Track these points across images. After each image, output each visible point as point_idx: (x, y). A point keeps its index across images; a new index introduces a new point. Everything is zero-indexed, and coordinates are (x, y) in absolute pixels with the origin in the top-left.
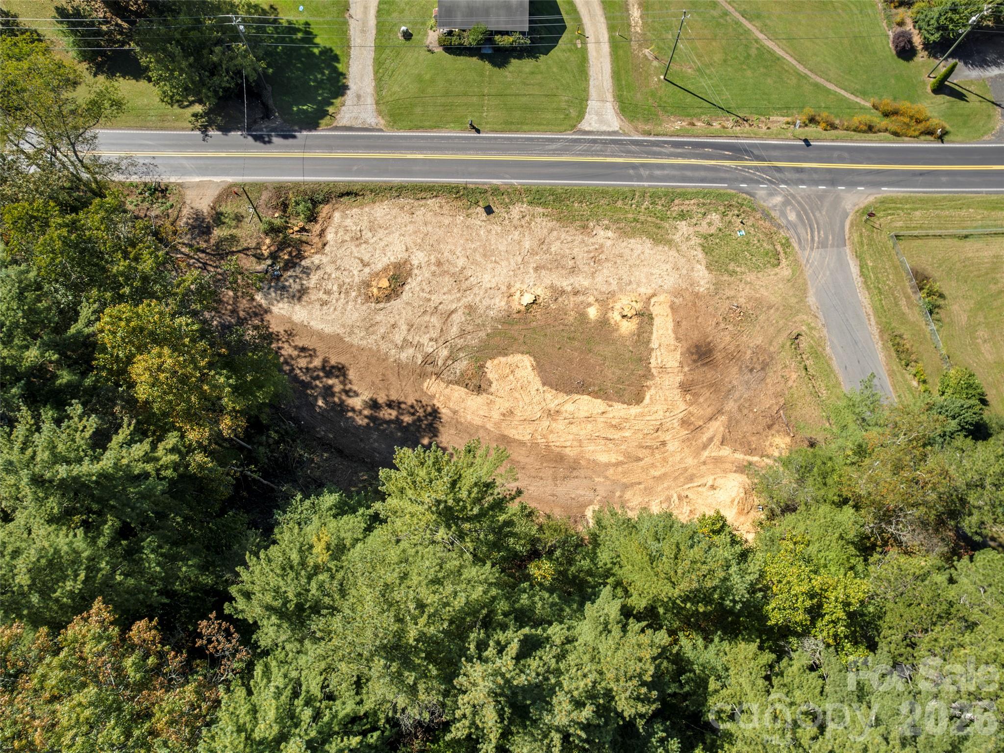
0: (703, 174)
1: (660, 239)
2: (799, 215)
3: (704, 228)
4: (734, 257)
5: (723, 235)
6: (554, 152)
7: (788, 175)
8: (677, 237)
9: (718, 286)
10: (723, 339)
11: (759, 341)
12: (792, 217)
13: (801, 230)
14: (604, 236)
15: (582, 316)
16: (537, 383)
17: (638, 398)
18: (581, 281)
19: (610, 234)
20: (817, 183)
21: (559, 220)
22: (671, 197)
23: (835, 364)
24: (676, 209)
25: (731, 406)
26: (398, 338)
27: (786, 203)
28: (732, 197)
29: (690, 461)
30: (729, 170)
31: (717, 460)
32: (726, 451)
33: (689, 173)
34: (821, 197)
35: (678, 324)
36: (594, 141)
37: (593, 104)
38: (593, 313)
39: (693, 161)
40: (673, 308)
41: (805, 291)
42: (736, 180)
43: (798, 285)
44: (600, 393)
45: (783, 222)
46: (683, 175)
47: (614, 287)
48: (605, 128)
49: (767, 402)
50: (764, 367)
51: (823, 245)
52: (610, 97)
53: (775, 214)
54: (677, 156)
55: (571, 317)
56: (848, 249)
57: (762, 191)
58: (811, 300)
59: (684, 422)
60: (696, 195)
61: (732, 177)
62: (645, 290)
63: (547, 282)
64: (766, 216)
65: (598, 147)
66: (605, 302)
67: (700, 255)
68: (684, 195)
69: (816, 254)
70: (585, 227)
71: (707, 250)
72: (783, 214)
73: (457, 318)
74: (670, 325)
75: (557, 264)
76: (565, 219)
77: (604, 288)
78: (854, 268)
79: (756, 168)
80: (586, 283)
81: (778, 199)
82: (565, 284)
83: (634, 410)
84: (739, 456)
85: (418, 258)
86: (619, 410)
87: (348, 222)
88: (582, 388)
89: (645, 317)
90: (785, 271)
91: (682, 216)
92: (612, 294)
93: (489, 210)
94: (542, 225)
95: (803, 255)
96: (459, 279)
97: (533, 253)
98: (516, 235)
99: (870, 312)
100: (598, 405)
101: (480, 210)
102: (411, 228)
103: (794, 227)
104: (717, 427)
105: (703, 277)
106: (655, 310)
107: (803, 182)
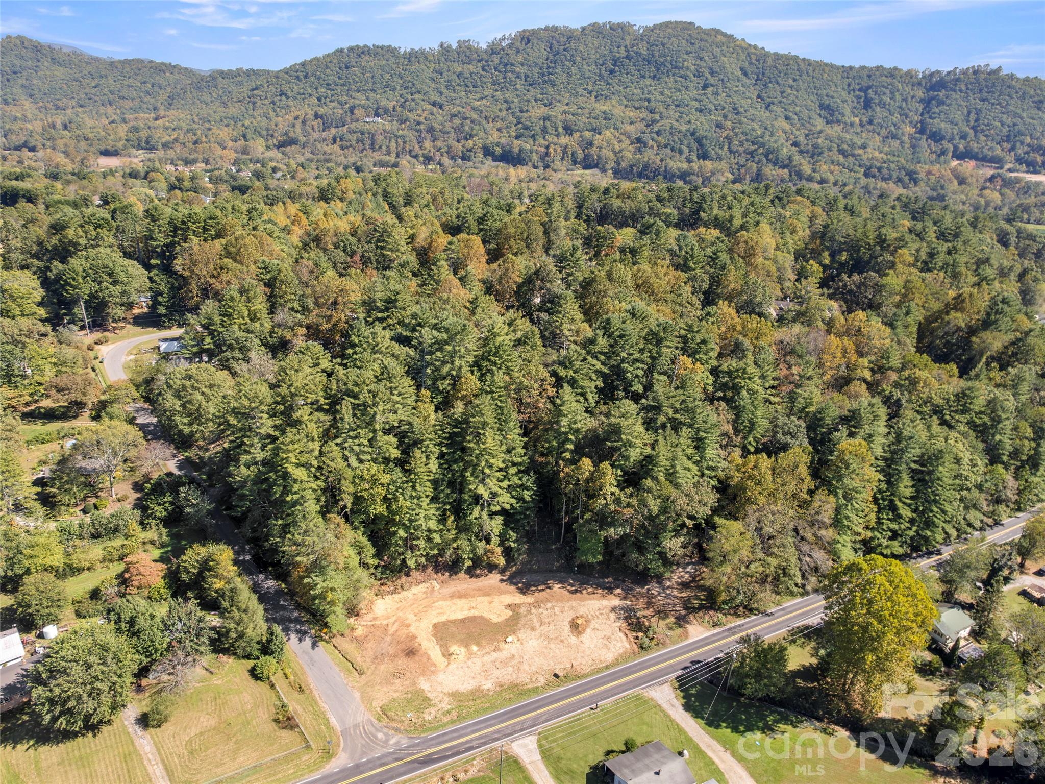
0: (446, 738)
1: (455, 695)
2: (376, 737)
3: (433, 711)
4: (409, 701)
5: (420, 710)
6: (541, 715)
7: (390, 759)
8: (447, 700)
9: (414, 684)
10: (402, 662)
11: (382, 667)
12: (380, 735)
13: (372, 730)
14: (488, 685)
15: (478, 644)
16: (485, 615)
17: (435, 626)
18: (487, 659)
19: (486, 687)
20: (369, 761)
21: (517, 685)
22: (460, 718)
23: (337, 669)
24: (454, 713)
25: (388, 639)
26: (557, 610)
27: (386, 742)
28: (423, 732)
29: (401, 614)
30: (429, 747)
31: (389, 618)
32: (385, 622)
33: (455, 735)
34: (364, 754)
35: (429, 659)
36: (522, 730)
37: (537, 757)
38: (475, 648)
39: (455, 743)
40: (434, 665)
41: (362, 697)
42: (423, 742)
43: (367, 700)
44: (454, 622)
45: (385, 730)
46: (458, 734)
47: (470, 663)
48: (520, 742)
49: (370, 645)
50: (376, 658)
51: (356, 726)
52: (529, 767)
53: (391, 732)
54: (467, 742)
55: (484, 643)
56: (339, 729)
57: (405, 742)
58: (357, 695)
59: (408, 626)
60: (445, 725)
61: (426, 743)
62: (453, 666)
63: (504, 653)
64: (397, 730)
65: (517, 728)
66: (470, 655)
67: (429, 695)
68: (453, 722)
69: (360, 719)
70: (501, 686)
71: (426, 699)
72: (386, 735)
73: (537, 625)
74: (432, 656)
75: (505, 663)
76: (513, 687)
77: (475, 660)
78: (333, 721)
79: (413, 754)
80: (486, 659)
81: (392, 741)
82: (495, 655)
83: (435, 621)
84: (378, 622)
85: (573, 640)
86: (443, 618)
87: (619, 645)
88: (463, 621)
89: (447, 655)
90: (377, 704)
91: (449, 712)
92: (469, 659)
93: (556, 676)
94: (524, 678)
95: (368, 716)
96: (549, 639)
97: (520, 663)
98: (534, 669)
99: (320, 702)
100: (453, 617)
101: (560, 674)
102: (588, 652)
103: (377, 730)
104: (392, 630)
105: (424, 685)
106: (443, 659)
107: (378, 758)
